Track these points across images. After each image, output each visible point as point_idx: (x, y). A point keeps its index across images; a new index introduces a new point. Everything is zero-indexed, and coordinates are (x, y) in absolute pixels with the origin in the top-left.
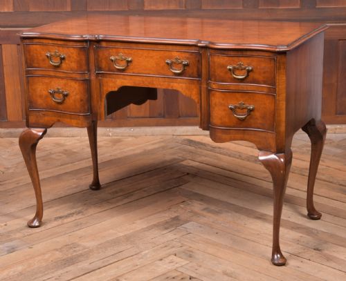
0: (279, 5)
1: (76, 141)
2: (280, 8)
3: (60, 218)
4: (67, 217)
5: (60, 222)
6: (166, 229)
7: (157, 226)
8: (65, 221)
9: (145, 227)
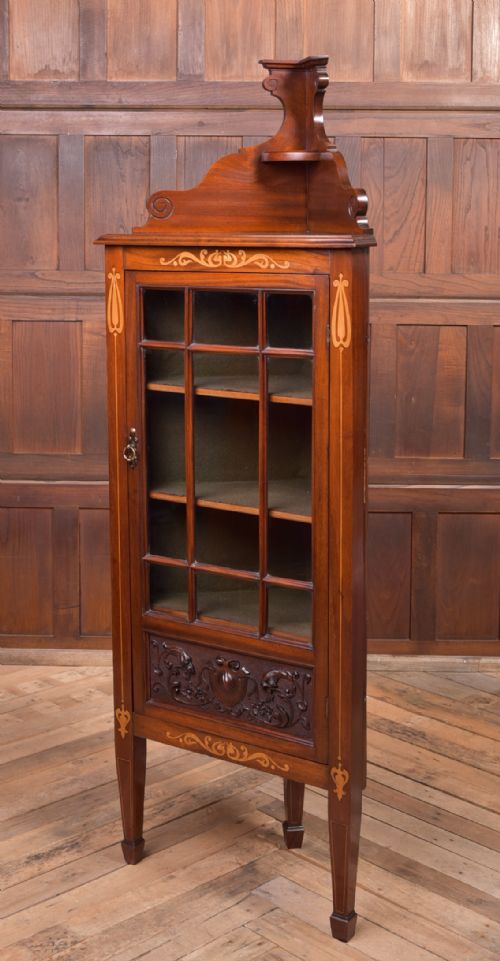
0: (428, 454)
1: (80, 677)
2: (431, 458)
3: (37, 857)
4: (49, 855)
5: (34, 868)
6: (232, 894)
7: (213, 886)
8: (47, 865)
9: (193, 887)
